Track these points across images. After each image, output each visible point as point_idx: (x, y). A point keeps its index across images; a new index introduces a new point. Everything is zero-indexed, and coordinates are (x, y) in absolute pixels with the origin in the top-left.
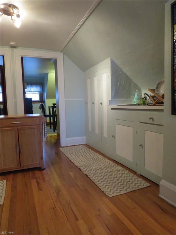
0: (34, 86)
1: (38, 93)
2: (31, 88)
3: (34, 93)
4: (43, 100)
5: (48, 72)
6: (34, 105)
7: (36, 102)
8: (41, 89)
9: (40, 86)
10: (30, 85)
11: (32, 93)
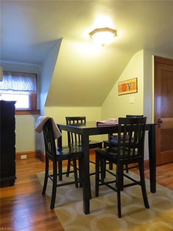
0: (20, 77)
1: (27, 93)
2: (13, 82)
3: (19, 92)
4: (38, 108)
5: (60, 38)
6: (18, 118)
7: (23, 112)
8: (34, 85)
9: (33, 81)
10: (10, 77)
11: (16, 92)
